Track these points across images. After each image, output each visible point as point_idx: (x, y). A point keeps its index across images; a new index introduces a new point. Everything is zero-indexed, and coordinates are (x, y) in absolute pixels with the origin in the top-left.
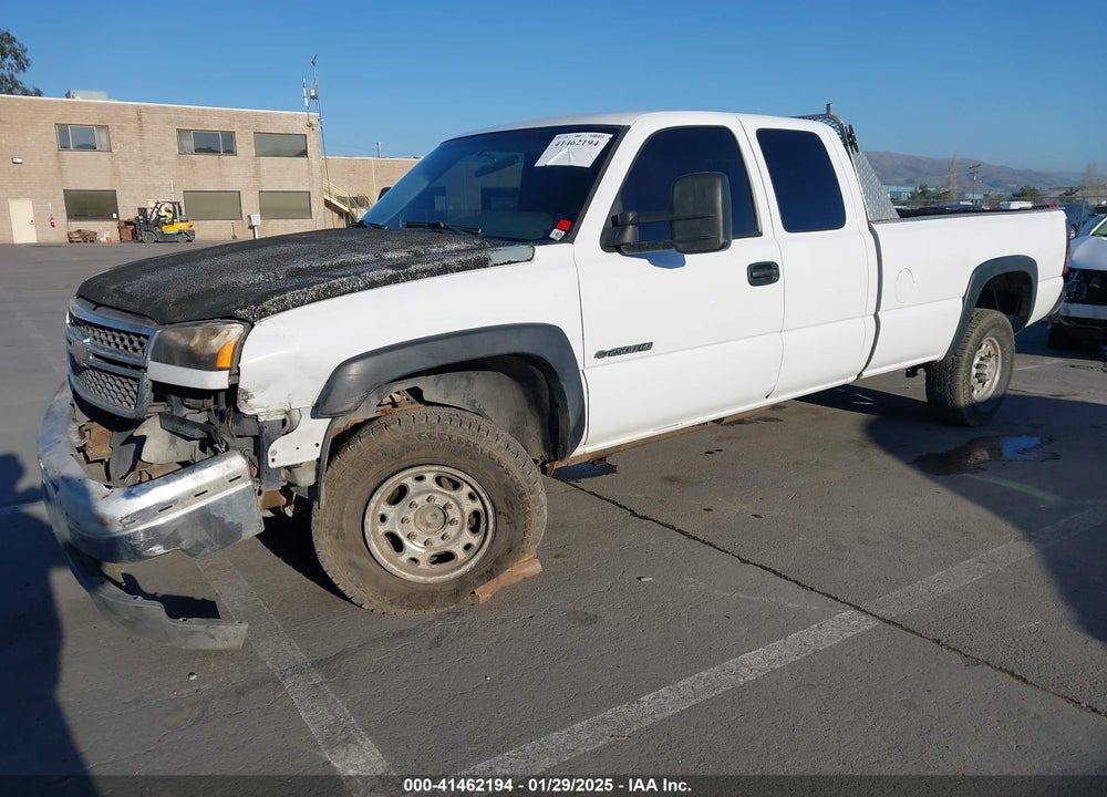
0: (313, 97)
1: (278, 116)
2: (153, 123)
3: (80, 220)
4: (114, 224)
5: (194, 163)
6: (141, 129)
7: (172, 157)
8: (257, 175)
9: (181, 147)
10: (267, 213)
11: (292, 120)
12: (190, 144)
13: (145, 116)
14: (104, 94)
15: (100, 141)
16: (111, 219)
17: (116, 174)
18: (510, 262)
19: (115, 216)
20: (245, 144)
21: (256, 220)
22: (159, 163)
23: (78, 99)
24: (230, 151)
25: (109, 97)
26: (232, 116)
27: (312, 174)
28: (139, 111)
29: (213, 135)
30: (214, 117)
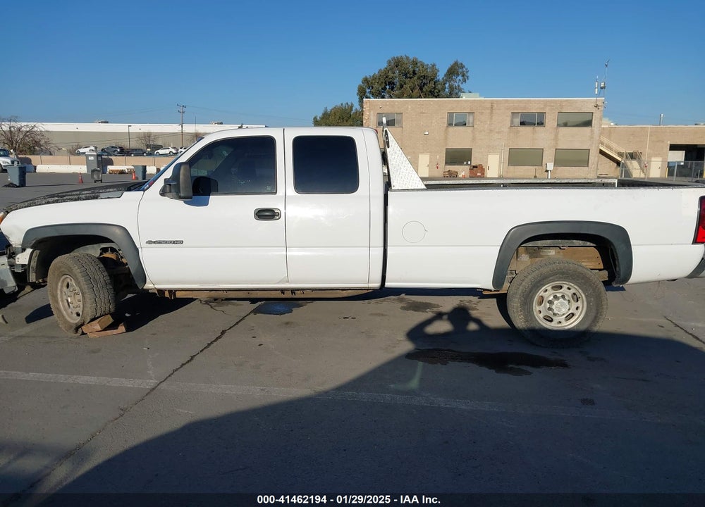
0: (602, 88)
1: (576, 101)
2: (499, 109)
3: (451, 165)
4: (468, 167)
5: (518, 132)
6: (491, 113)
7: (506, 129)
8: (556, 138)
9: (512, 122)
10: (558, 163)
11: (584, 103)
12: (518, 121)
13: (495, 106)
14: (478, 94)
15: (469, 121)
16: (467, 164)
17: (474, 139)
18: (109, 198)
19: (469, 163)
20: (551, 121)
21: (550, 166)
22: (498, 133)
23: (464, 98)
24: (541, 124)
25: (480, 96)
26: (546, 103)
27: (593, 138)
28: (492, 103)
29: (533, 115)
30: (533, 103)
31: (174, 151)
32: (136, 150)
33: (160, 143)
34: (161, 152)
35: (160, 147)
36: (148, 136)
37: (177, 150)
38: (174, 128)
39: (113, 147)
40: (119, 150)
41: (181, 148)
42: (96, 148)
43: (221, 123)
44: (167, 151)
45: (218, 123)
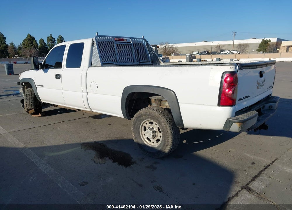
31: (229, 52)
32: (213, 52)
33: (224, 49)
34: (223, 52)
35: (223, 51)
36: (219, 46)
37: (230, 51)
38: (230, 42)
39: (205, 51)
40: (207, 52)
41: (232, 51)
42: (199, 52)
43: (255, 38)
44: (226, 52)
45: (254, 39)
